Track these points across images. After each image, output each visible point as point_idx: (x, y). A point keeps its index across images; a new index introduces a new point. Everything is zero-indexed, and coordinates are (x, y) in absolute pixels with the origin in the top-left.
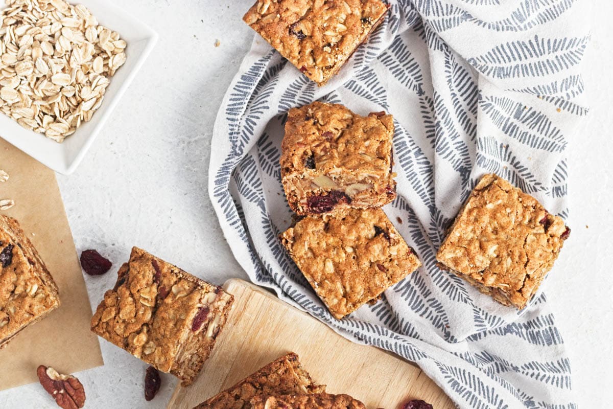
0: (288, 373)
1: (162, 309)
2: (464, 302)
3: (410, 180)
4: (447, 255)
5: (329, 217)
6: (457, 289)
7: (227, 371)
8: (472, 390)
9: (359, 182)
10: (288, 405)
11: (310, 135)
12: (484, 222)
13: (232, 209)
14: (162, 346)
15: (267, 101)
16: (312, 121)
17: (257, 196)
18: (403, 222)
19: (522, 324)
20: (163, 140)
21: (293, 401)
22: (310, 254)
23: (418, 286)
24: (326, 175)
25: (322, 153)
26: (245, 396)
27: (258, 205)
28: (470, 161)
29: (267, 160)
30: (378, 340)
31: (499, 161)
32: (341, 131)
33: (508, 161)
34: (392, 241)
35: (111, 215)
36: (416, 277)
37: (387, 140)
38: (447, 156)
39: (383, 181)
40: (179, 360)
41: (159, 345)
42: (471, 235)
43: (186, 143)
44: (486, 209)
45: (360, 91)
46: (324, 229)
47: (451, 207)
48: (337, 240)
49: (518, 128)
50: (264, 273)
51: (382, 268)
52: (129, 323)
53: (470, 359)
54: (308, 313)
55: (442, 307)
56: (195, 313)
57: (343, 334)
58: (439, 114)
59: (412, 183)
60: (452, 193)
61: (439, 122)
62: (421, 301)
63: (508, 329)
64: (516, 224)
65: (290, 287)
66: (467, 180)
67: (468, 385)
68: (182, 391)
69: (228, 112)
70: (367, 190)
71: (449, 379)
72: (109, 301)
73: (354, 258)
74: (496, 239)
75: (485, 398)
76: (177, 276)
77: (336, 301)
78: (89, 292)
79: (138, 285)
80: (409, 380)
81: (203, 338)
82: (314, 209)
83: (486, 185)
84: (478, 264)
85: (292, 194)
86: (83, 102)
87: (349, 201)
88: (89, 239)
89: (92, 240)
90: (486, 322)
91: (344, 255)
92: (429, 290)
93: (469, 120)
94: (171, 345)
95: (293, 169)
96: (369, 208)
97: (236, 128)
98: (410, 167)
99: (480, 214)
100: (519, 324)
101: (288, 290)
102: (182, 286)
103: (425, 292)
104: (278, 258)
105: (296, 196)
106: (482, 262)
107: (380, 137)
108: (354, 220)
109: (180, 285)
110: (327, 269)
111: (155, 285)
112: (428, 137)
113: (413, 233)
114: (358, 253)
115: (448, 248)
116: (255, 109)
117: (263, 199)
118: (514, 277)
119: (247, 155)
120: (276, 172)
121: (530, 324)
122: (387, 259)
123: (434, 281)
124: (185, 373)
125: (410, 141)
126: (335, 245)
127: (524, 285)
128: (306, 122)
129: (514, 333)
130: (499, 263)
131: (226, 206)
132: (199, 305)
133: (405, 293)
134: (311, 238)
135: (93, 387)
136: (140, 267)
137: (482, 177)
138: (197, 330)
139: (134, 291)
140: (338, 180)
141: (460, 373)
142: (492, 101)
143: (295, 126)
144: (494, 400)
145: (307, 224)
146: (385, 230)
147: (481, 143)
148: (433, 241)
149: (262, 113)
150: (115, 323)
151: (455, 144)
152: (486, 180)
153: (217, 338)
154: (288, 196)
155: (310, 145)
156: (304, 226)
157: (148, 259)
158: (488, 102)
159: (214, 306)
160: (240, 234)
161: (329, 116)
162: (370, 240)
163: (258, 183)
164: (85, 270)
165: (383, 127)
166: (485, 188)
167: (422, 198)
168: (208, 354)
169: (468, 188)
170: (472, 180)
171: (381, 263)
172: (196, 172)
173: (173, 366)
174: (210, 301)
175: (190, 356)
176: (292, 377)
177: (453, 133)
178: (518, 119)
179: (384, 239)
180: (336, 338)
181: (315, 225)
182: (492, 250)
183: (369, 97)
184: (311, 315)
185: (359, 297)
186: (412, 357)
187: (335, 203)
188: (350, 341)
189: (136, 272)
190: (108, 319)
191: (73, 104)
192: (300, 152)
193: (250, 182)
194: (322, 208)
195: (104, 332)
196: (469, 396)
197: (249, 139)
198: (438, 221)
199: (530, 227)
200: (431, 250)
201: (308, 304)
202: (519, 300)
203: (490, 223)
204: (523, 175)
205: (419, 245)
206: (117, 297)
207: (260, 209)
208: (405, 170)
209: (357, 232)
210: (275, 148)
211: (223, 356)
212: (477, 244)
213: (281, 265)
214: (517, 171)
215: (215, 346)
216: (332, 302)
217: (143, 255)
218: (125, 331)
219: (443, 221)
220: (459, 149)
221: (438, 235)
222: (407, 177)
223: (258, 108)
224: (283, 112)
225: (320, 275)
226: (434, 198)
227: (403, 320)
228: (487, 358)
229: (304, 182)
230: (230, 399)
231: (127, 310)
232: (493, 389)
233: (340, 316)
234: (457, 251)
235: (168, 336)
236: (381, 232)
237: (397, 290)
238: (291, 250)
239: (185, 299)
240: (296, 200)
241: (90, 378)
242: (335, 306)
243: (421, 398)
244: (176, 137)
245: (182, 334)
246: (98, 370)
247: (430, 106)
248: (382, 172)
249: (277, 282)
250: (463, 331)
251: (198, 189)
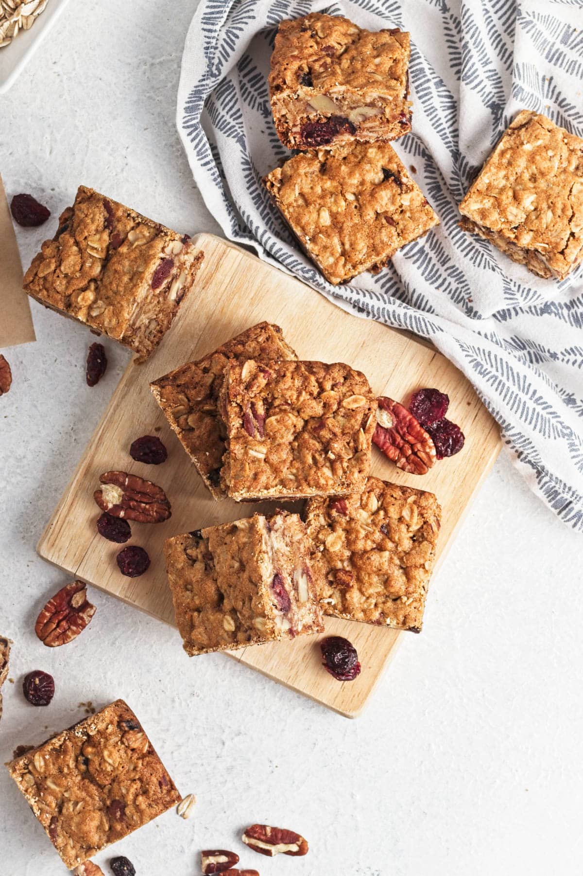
0: (270, 342)
1: (115, 259)
2: (491, 270)
3: (428, 115)
4: (472, 207)
5: (327, 152)
6: (483, 255)
7: (192, 347)
8: (499, 374)
9: (367, 105)
10: (271, 371)
11: (306, 48)
12: (519, 166)
13: (204, 145)
14: (113, 305)
15: (252, 10)
16: (309, 33)
17: (236, 130)
18: (417, 171)
19: (562, 304)
20: (119, 60)
21: (277, 368)
22: (301, 202)
23: (434, 251)
24: (325, 95)
25: (322, 70)
26: (215, 369)
27: (237, 141)
28: (503, 96)
29: (249, 89)
30: (384, 309)
31: (540, 97)
32: (344, 47)
33: (551, 98)
34: (404, 188)
35: (51, 153)
36: (432, 241)
37: (403, 60)
38: (476, 86)
39: (396, 105)
40: (134, 324)
41: (110, 304)
42: (502, 183)
43: (148, 64)
44: (522, 150)
45: (368, 6)
46: (320, 171)
47: (479, 152)
48: (335, 184)
49: (565, 55)
50: (243, 228)
51: (391, 221)
52: (72, 278)
53: (497, 341)
54: (295, 277)
55: (463, 276)
56: (157, 264)
57: (339, 304)
58: (467, 33)
59: (431, 120)
60: (480, 135)
61: (467, 42)
62: (437, 270)
63: (546, 309)
64: (560, 170)
65: (274, 244)
66: (499, 119)
67: (494, 369)
68: (135, 370)
69: (204, 21)
70: (376, 116)
71: (470, 359)
72: (48, 252)
73: (356, 207)
74: (535, 188)
75: (514, 385)
76: (134, 221)
77: (331, 260)
78: (20, 248)
79: (86, 231)
80: (420, 364)
81: (165, 300)
82: (309, 140)
83: (524, 123)
84: (511, 218)
85: (283, 120)
86: (23, 5)
87: (353, 130)
88: (22, 181)
89: (26, 184)
90: (518, 295)
91: (343, 203)
92: (447, 256)
93: (505, 44)
94: (125, 304)
95: (285, 87)
96: (377, 141)
97: (214, 41)
98: (429, 99)
99: (515, 156)
100: (560, 304)
101: (272, 247)
102: (141, 232)
103: (443, 259)
104: (261, 209)
105: (287, 123)
106: (516, 216)
107: (393, 54)
108: (357, 160)
109: (138, 231)
110: (322, 221)
111: (107, 231)
112: (452, 66)
113: (429, 186)
114: (361, 201)
115: (474, 196)
116: (238, 20)
117: (244, 135)
118: (555, 234)
119: (225, 79)
120: (260, 104)
121: (573, 303)
122: (397, 209)
123: (454, 244)
124: (140, 342)
125: (430, 69)
126: (333, 190)
127: (567, 246)
128: (302, 33)
129: (553, 315)
130: (537, 218)
131: (197, 141)
132: (162, 255)
133: (417, 260)
134: (304, 181)
135: (21, 368)
136: (88, 209)
137: (518, 113)
138: (158, 287)
139: (80, 239)
140: (341, 102)
141: (484, 354)
142: (534, 17)
143: (288, 39)
144: (526, 390)
145: (298, 162)
146: (396, 173)
147: (518, 70)
148: (454, 194)
149: (246, 23)
150: (55, 278)
151: (486, 72)
152: (524, 116)
153: (181, 303)
154: (277, 122)
155: (307, 59)
156: (295, 166)
157: (99, 200)
158: (528, 19)
159: (179, 261)
160: (213, 177)
161: (330, 28)
162: (377, 186)
163: (238, 114)
164: (17, 220)
165: (397, 44)
166: (522, 126)
167: (443, 139)
168: (169, 323)
169: (501, 128)
170: (506, 117)
171: (389, 215)
172: (160, 102)
173: (126, 331)
174: (175, 252)
175: (147, 321)
176: (275, 347)
177: (484, 57)
178: (566, 44)
179: (394, 185)
180: (330, 308)
181: (309, 164)
182: (529, 201)
183: (380, 14)
184: (300, 280)
185: (360, 256)
186: (425, 330)
187: (335, 132)
188: (348, 313)
189: (83, 216)
190: (46, 273)
191: (9, 7)
192: (295, 65)
193: (227, 113)
194: (319, 139)
195: (40, 290)
196: (495, 381)
197: (228, 56)
198: (462, 169)
199: (577, 175)
200: (451, 207)
201: (297, 265)
202: (560, 264)
203: (527, 168)
204: (569, 116)
205: (437, 201)
206: (58, 247)
207: (238, 147)
208: (423, 103)
209: (360, 175)
210: (260, 74)
211: (188, 328)
212: (510, 193)
213: (263, 219)
214: (562, 111)
215: (178, 314)
216: (326, 261)
217: (92, 195)
218: (67, 288)
219: (468, 169)
220: (491, 78)
221: (460, 187)
222: (425, 111)
223: (242, 18)
224: (273, 24)
225: (313, 227)
226: (457, 142)
227: (414, 291)
228: (518, 345)
229: (297, 104)
230: (197, 372)
231: (71, 261)
232: (525, 377)
233: (336, 280)
234: (485, 201)
235: (122, 293)
236: (390, 176)
237: (407, 257)
238: (277, 195)
239: (144, 247)
240: (287, 128)
241: (17, 356)
242: (331, 266)
243: (434, 387)
244: (136, 57)
245: (139, 290)
246: (29, 346)
247: (456, 27)
248: (395, 93)
249: (259, 238)
250: (489, 304)
251: (162, 123)
